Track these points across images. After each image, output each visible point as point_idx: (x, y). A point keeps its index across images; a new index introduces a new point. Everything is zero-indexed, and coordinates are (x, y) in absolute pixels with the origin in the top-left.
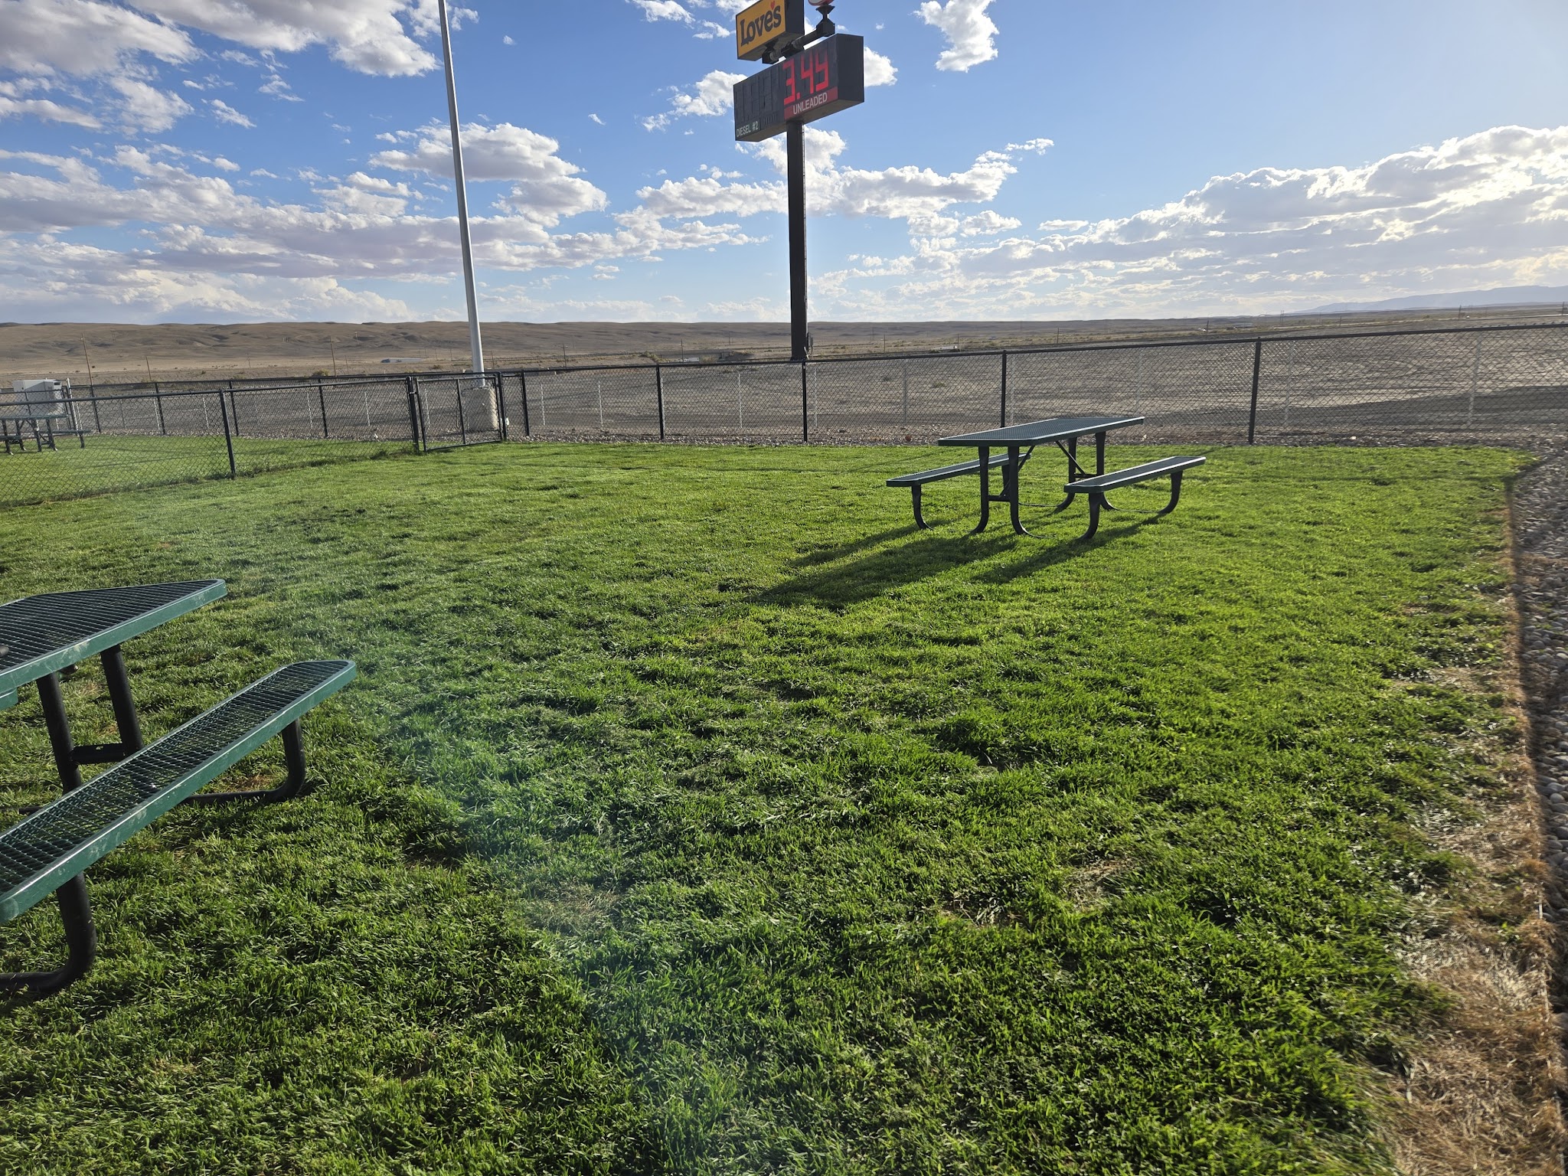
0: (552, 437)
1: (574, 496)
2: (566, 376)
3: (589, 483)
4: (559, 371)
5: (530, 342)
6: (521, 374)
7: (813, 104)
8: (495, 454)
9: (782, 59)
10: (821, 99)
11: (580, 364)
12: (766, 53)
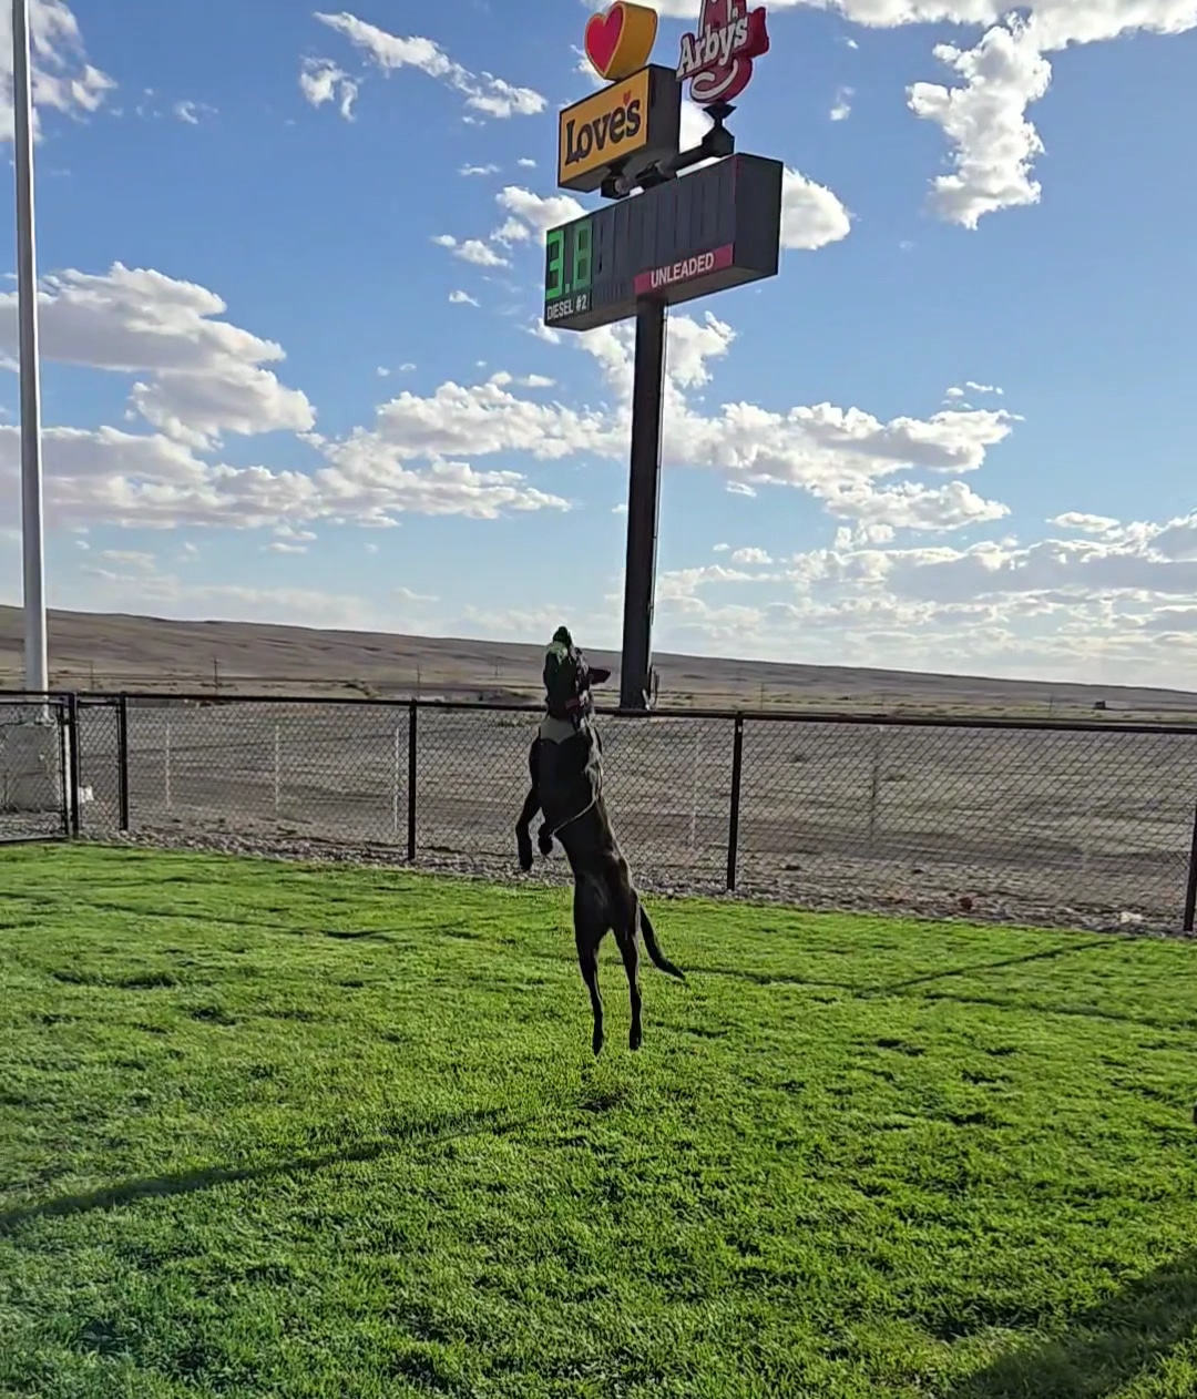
0: (174, 836)
1: (210, 1014)
2: (216, 710)
3: (251, 972)
4: (204, 699)
5: (158, 649)
6: (119, 701)
7: (687, 272)
8: (45, 869)
9: (639, 190)
10: (703, 263)
11: (241, 692)
12: (609, 179)
